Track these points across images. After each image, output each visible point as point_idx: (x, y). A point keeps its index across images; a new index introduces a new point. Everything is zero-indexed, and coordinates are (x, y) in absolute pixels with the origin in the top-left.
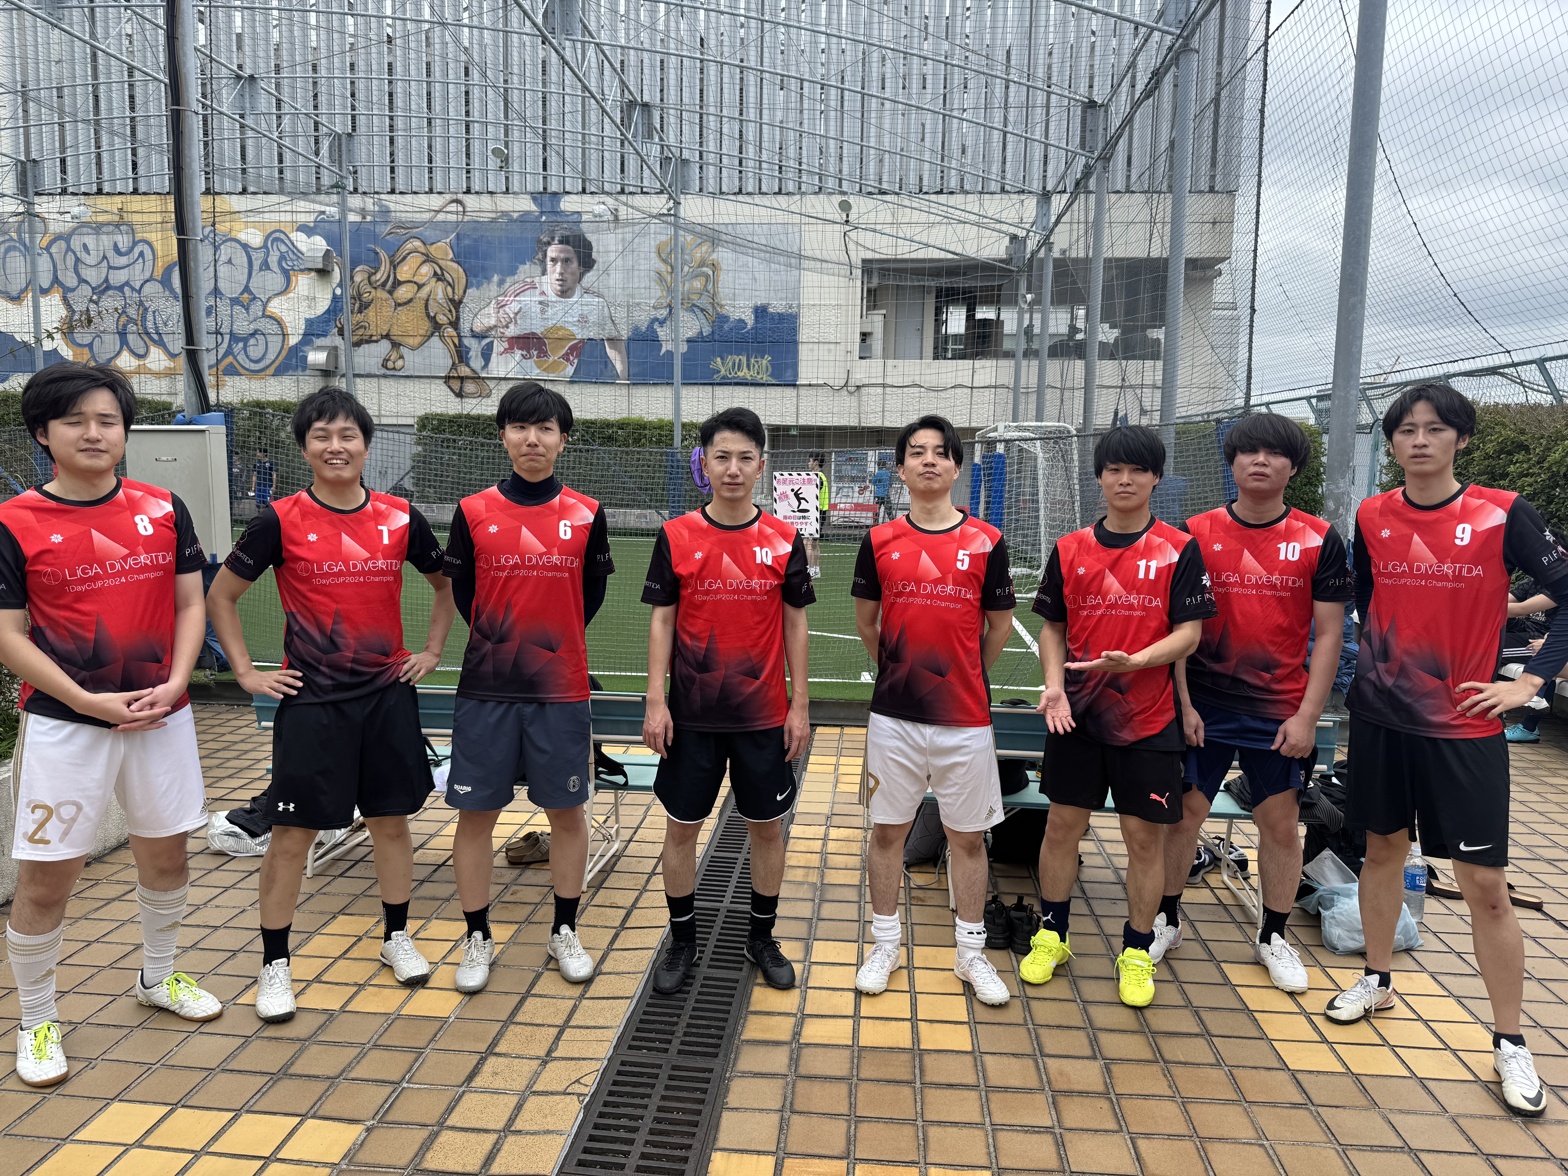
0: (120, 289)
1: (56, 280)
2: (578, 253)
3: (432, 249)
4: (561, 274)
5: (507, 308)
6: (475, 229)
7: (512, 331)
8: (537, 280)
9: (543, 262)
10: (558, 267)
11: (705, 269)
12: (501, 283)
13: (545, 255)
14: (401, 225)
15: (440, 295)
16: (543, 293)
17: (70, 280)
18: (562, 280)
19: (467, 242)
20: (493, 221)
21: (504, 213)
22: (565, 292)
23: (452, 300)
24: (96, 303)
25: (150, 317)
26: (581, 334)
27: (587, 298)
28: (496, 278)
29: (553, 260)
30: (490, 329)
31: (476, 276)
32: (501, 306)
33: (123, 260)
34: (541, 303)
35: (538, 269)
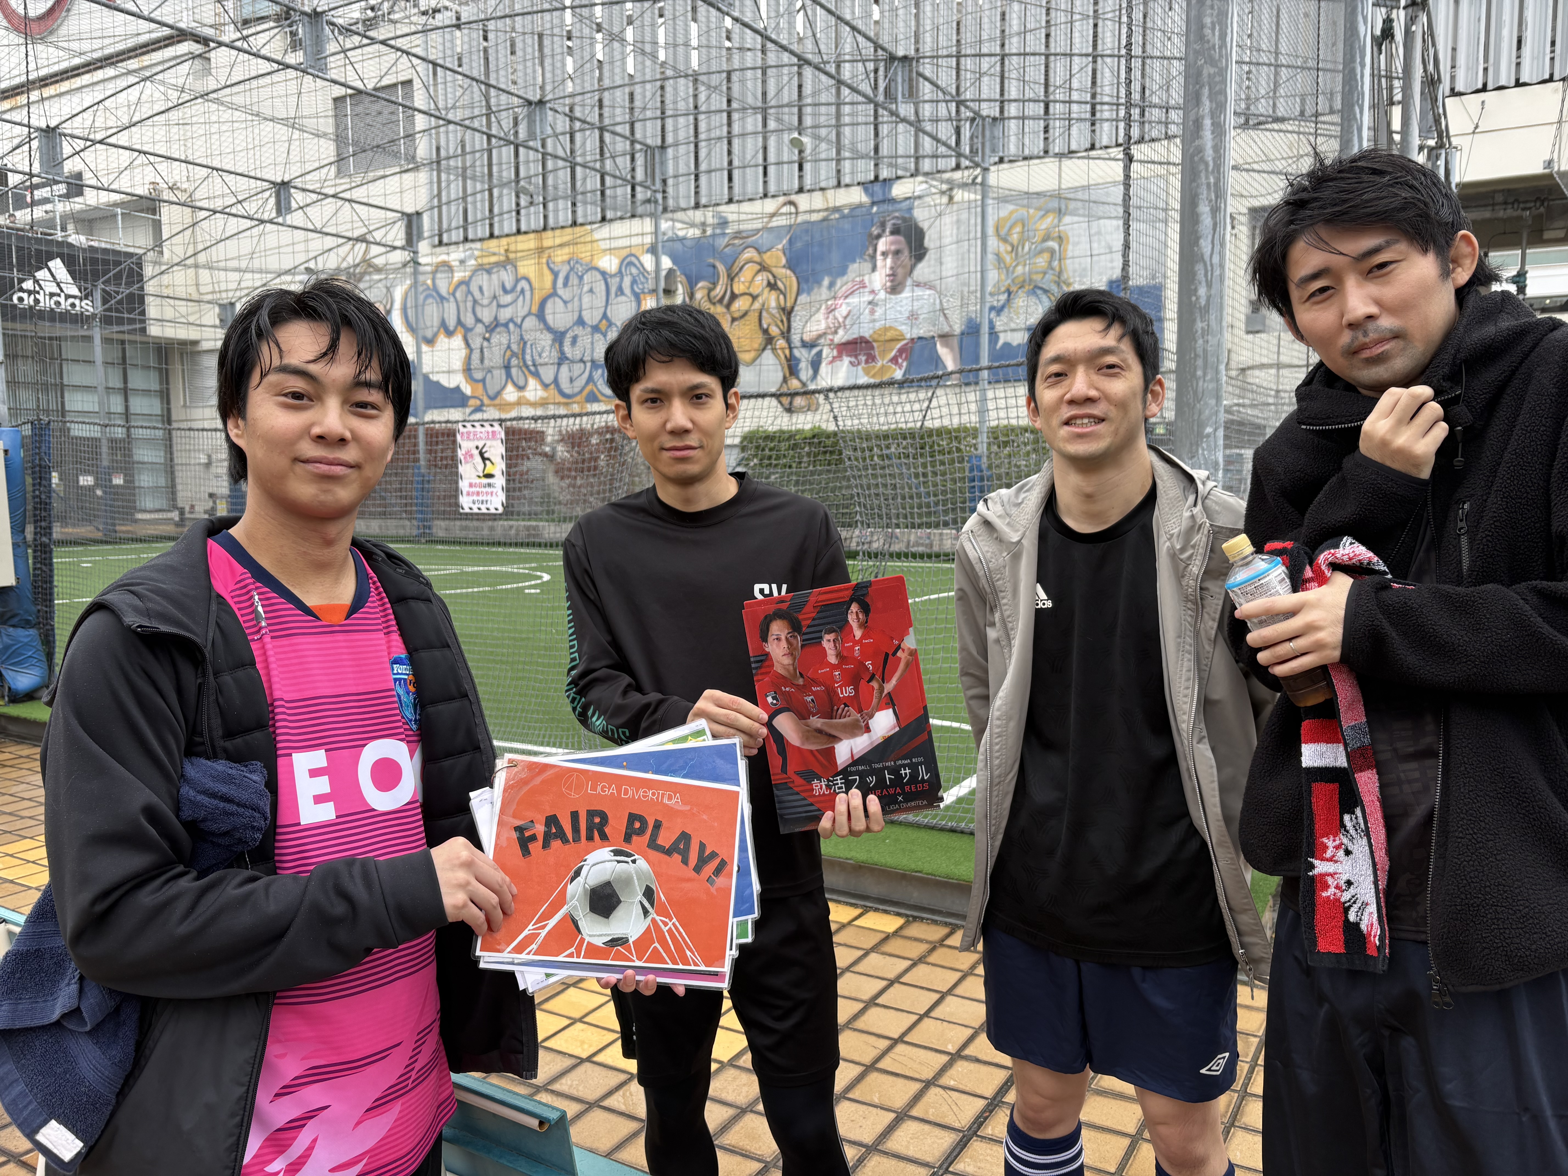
0: (506, 325)
1: (459, 322)
2: (909, 243)
3: (766, 256)
4: (892, 268)
5: (836, 313)
6: (807, 231)
7: (841, 337)
8: (866, 278)
9: (873, 257)
10: (889, 261)
11: (1050, 243)
12: (831, 285)
13: (875, 250)
14: (738, 235)
15: (773, 304)
16: (873, 292)
17: (469, 320)
18: (893, 275)
19: (799, 245)
20: (825, 219)
21: (836, 209)
22: (895, 288)
23: (783, 309)
24: (488, 340)
25: (528, 351)
26: (910, 333)
27: (919, 292)
28: (826, 282)
29: (884, 254)
30: (820, 336)
31: (807, 281)
32: (831, 311)
33: (508, 298)
34: (870, 303)
35: (868, 266)
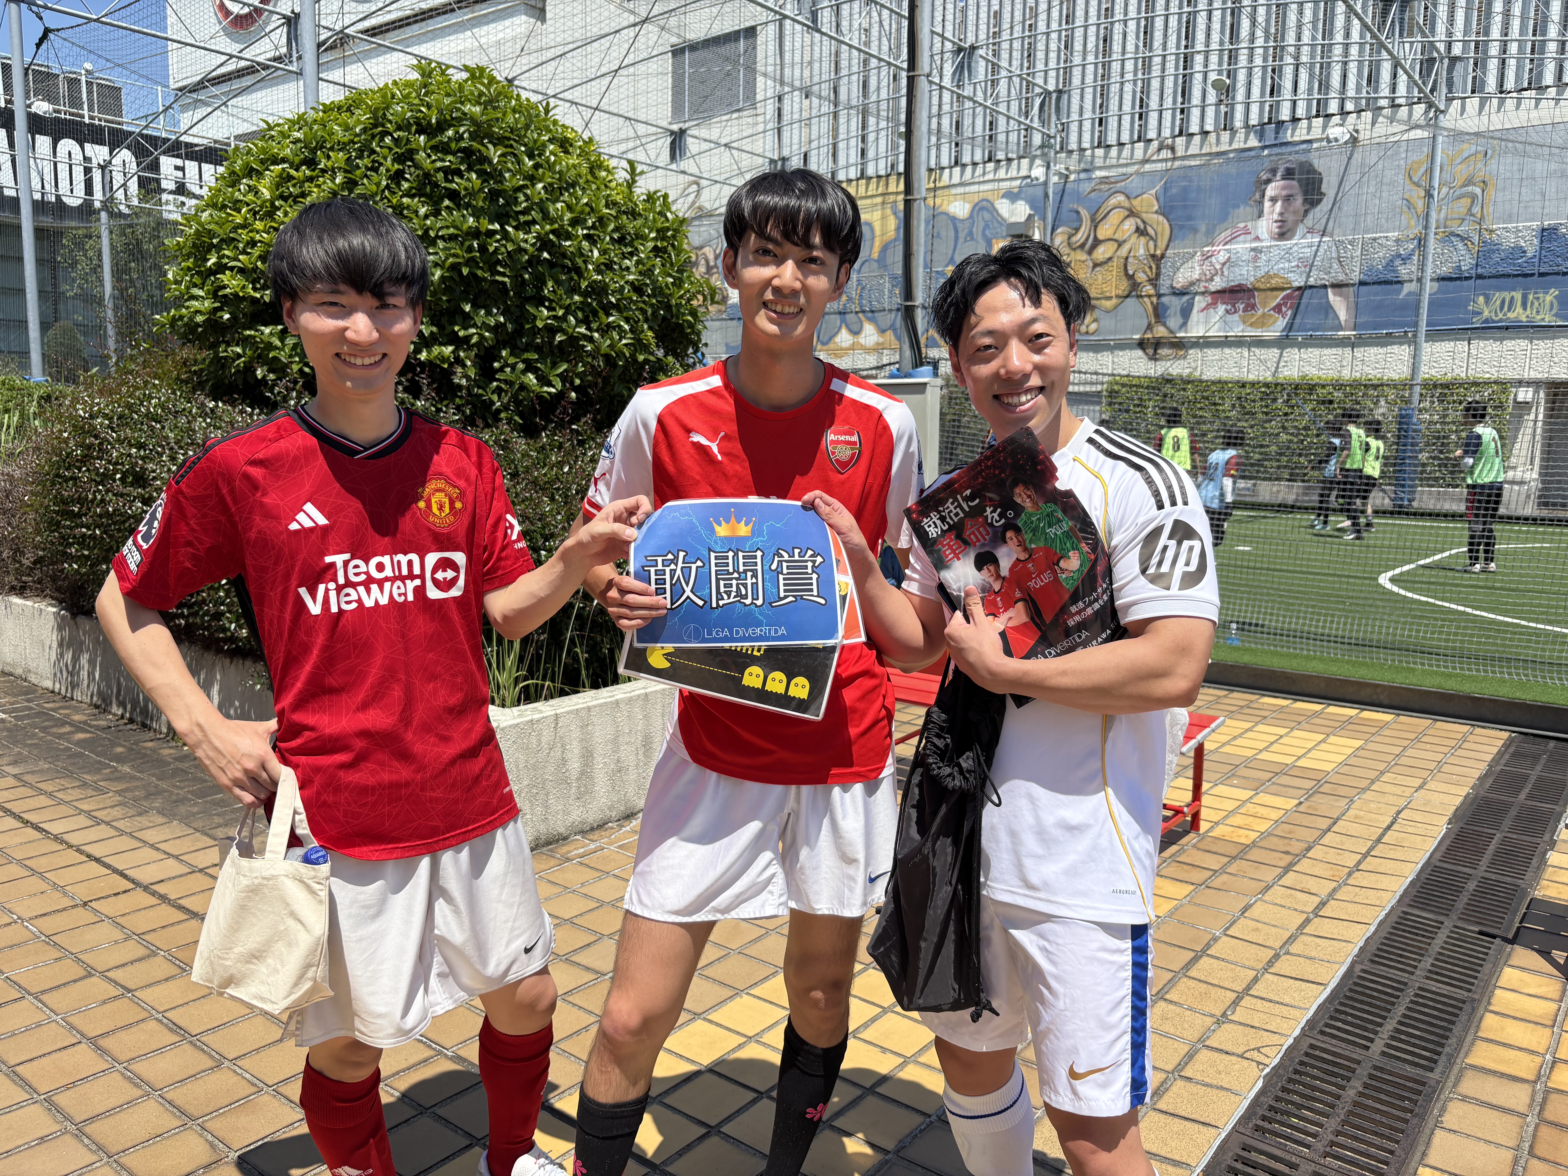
2: (1304, 188)
3: (1136, 202)
5: (1213, 259)
6: (1184, 177)
7: (1217, 284)
8: (1251, 224)
9: (1261, 203)
10: (1279, 206)
11: (1470, 188)
13: (1263, 195)
14: (1104, 180)
15: (1142, 251)
16: (1257, 238)
19: (1174, 191)
20: (1208, 164)
21: (1219, 154)
22: (1282, 235)
23: (1153, 256)
25: (866, 296)
26: (1298, 281)
27: (1310, 239)
28: (1203, 227)
30: (1192, 284)
31: (1182, 227)
32: (1207, 257)
34: (1253, 250)
35: (1253, 212)
